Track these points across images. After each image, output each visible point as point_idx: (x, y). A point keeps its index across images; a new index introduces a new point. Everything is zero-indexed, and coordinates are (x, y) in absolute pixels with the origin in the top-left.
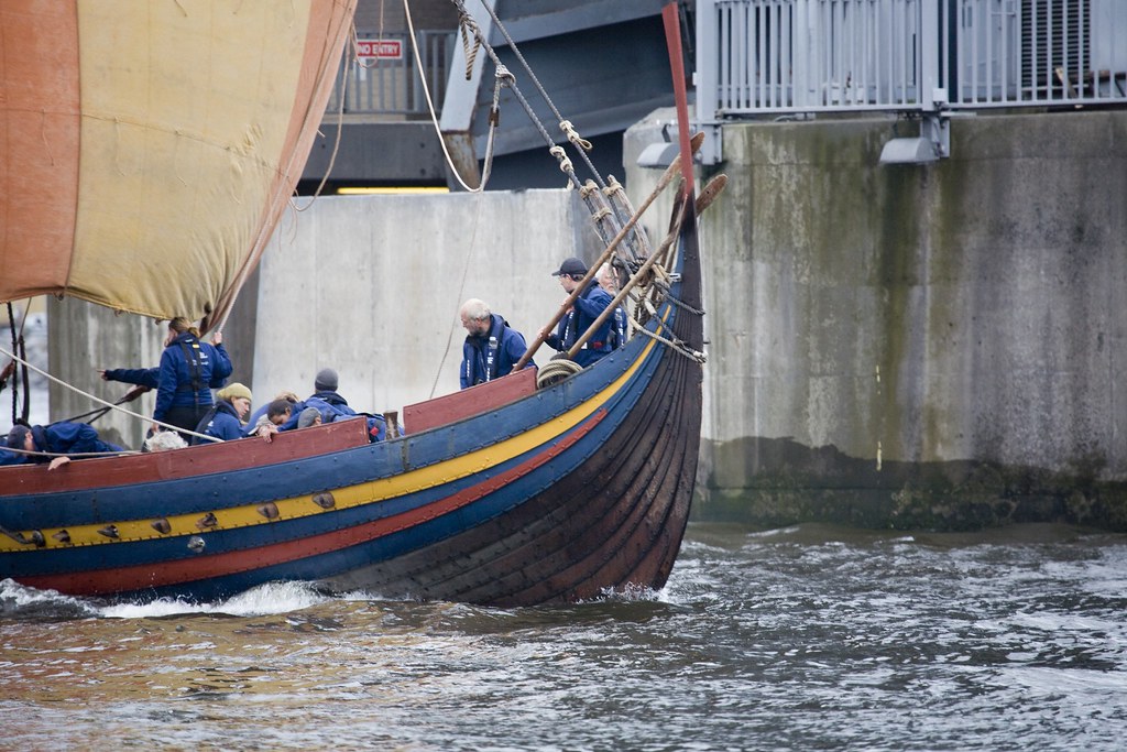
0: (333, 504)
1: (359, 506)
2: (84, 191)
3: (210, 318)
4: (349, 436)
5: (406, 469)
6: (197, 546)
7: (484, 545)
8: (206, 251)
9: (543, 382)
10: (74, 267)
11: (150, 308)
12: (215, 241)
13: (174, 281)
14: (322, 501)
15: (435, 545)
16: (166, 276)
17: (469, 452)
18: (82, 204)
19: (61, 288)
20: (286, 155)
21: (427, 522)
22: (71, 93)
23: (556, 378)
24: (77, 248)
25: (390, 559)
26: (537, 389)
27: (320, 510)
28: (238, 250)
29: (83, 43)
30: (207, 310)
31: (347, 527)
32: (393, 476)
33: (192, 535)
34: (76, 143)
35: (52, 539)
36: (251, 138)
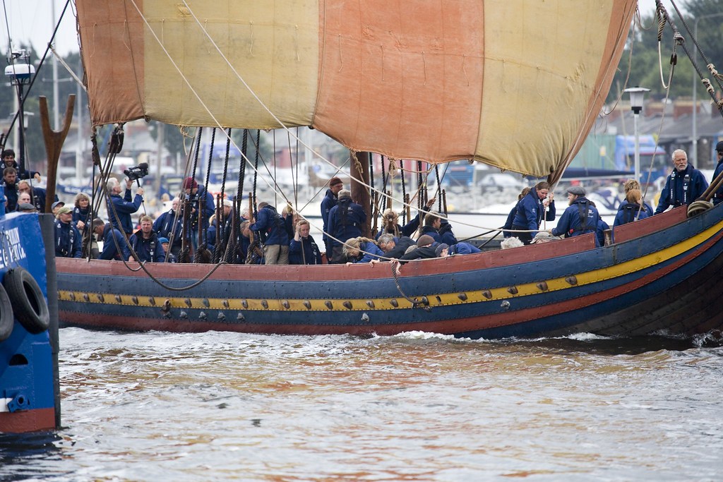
0: (576, 282)
1: (590, 284)
2: (485, 101)
3: (553, 175)
4: (585, 244)
5: (615, 263)
6: (506, 306)
7: (659, 307)
8: (551, 135)
9: (691, 213)
10: (479, 144)
11: (520, 168)
12: (557, 131)
13: (533, 153)
14: (570, 281)
15: (633, 307)
16: (529, 150)
17: (650, 254)
18: (484, 108)
19: (472, 156)
20: (599, 82)
21: (627, 293)
22: (480, 45)
23: (698, 211)
24: (481, 133)
25: (608, 314)
26: (688, 217)
27: (570, 286)
28: (570, 136)
29: (486, 17)
30: (552, 171)
31: (584, 296)
32: (609, 267)
33: (503, 299)
34: (481, 74)
35: (433, 301)
36: (579, 71)
